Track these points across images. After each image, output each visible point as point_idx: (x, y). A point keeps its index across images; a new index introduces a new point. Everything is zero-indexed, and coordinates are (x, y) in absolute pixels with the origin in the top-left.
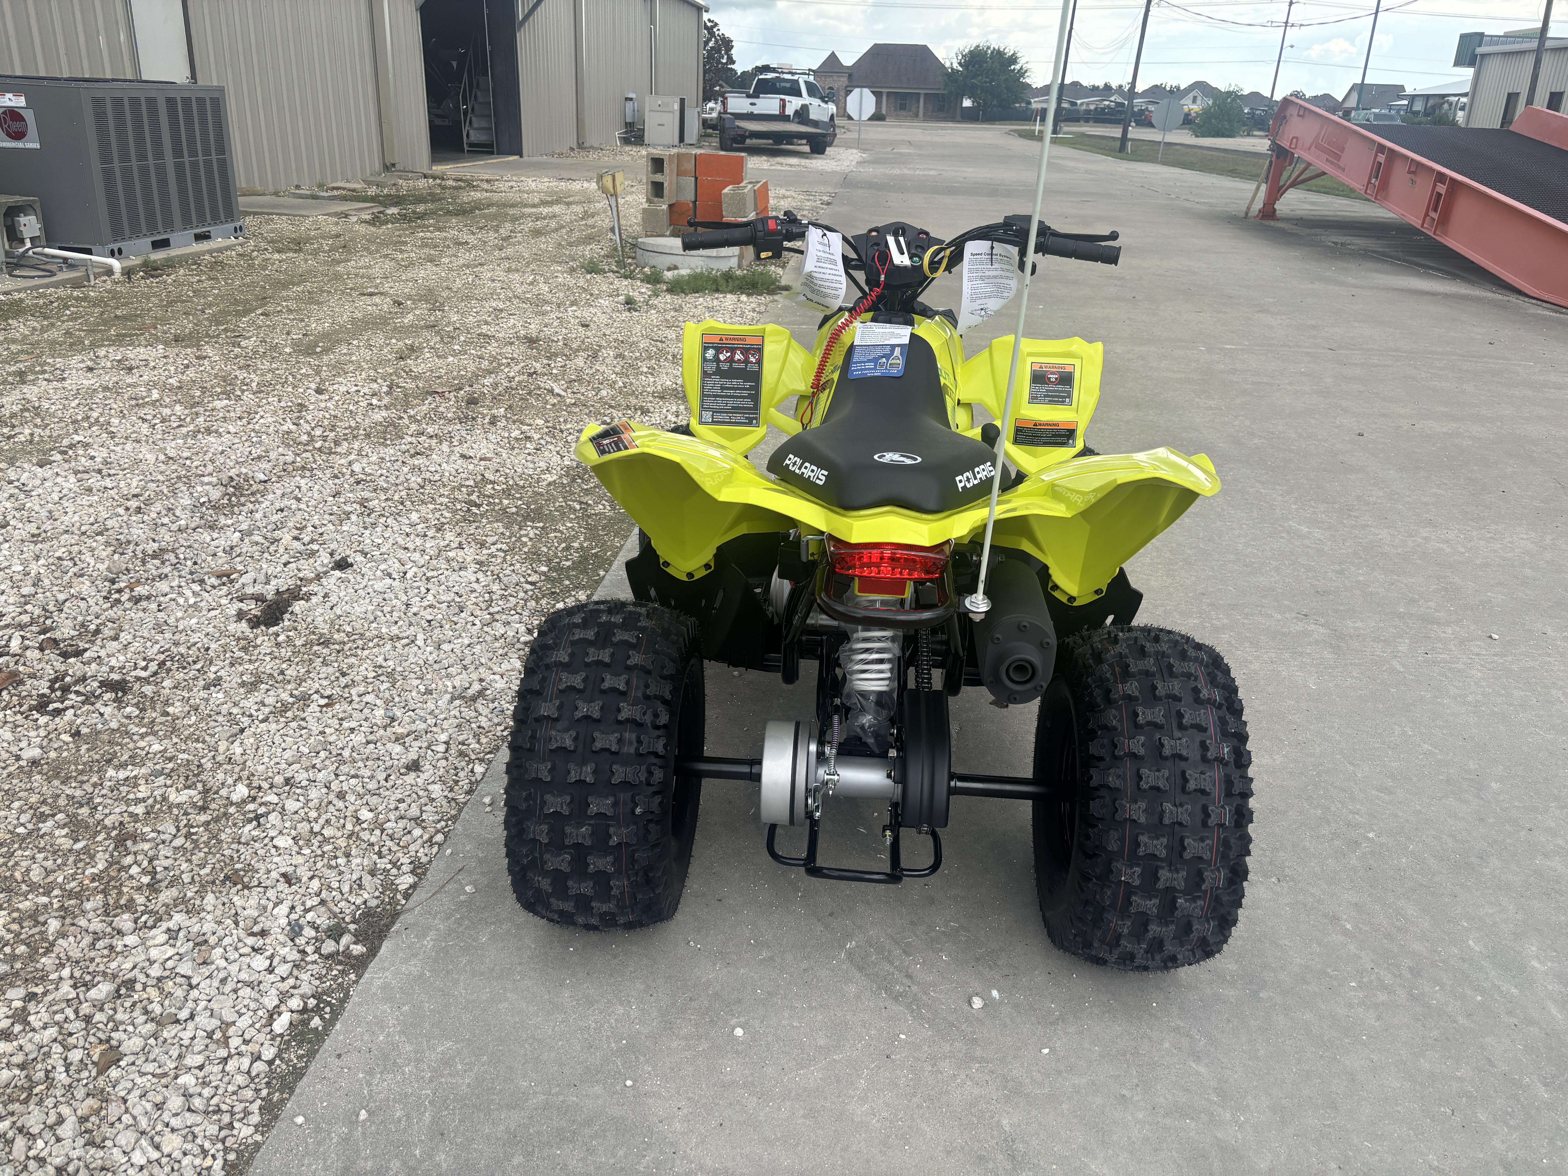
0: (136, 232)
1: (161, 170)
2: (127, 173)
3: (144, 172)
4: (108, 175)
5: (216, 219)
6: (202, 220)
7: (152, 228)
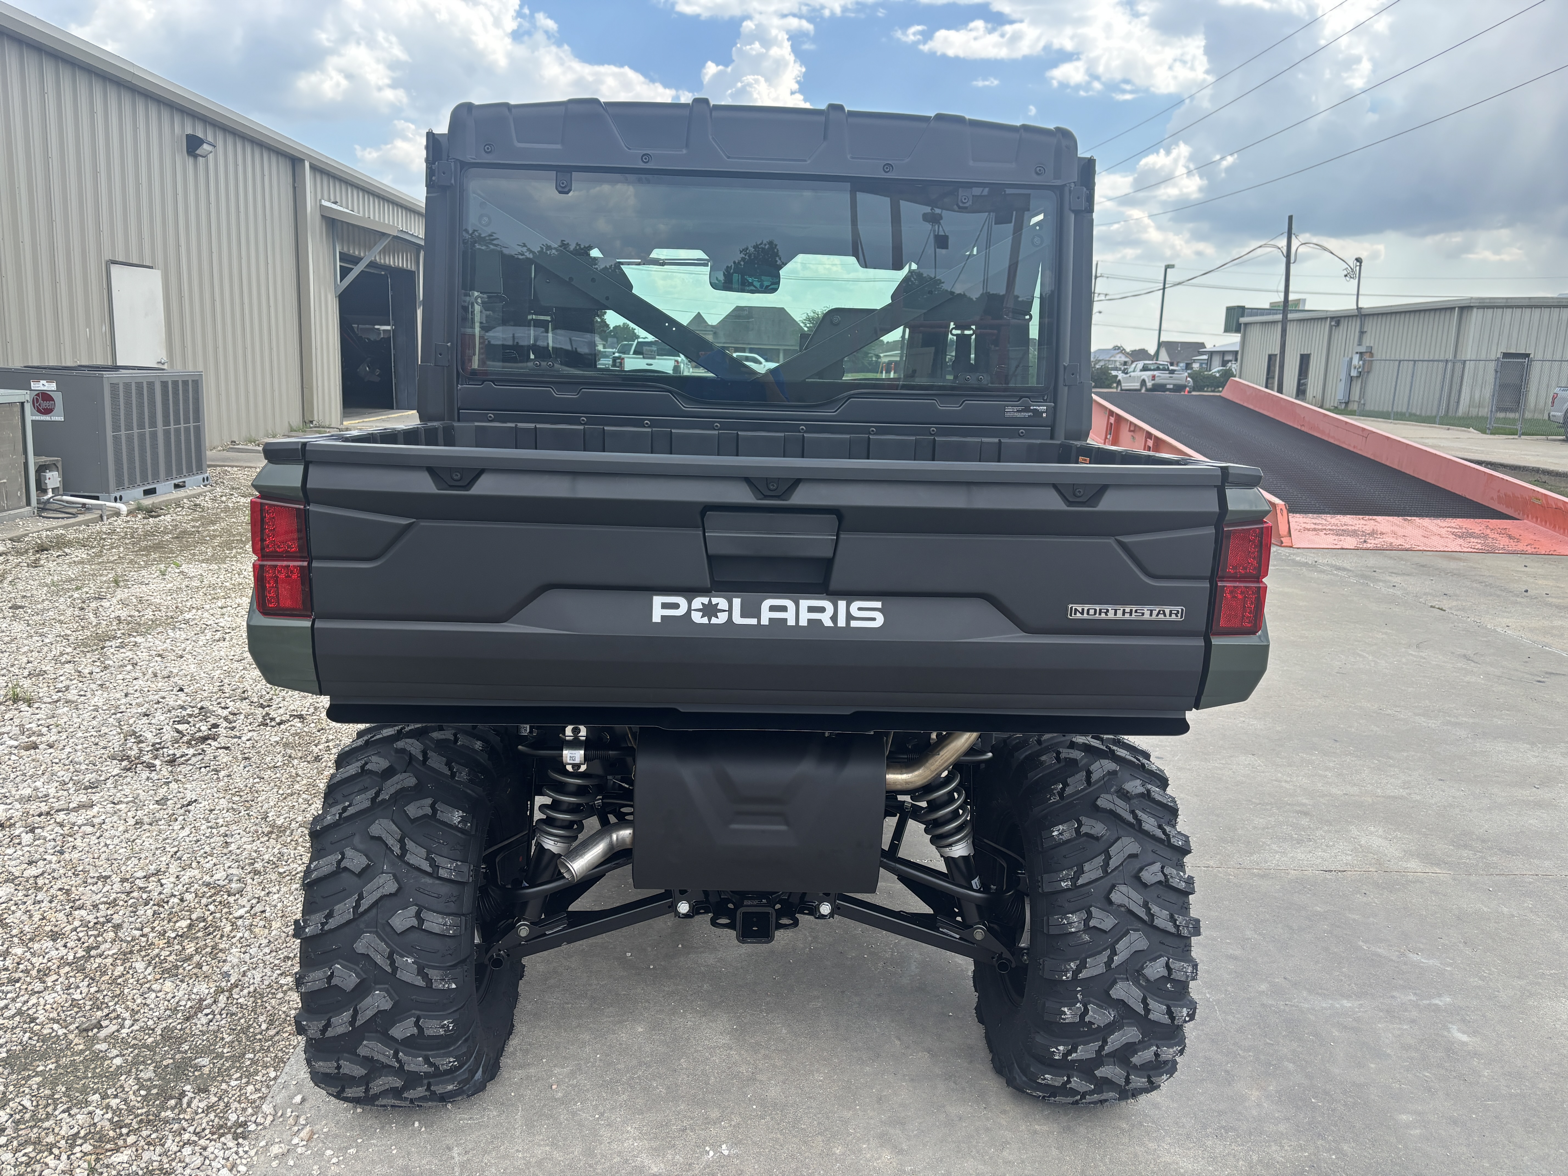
0: (133, 484)
1: (154, 435)
2: (130, 438)
3: (142, 437)
4: (117, 440)
5: (190, 472)
6: (180, 473)
7: (144, 479)
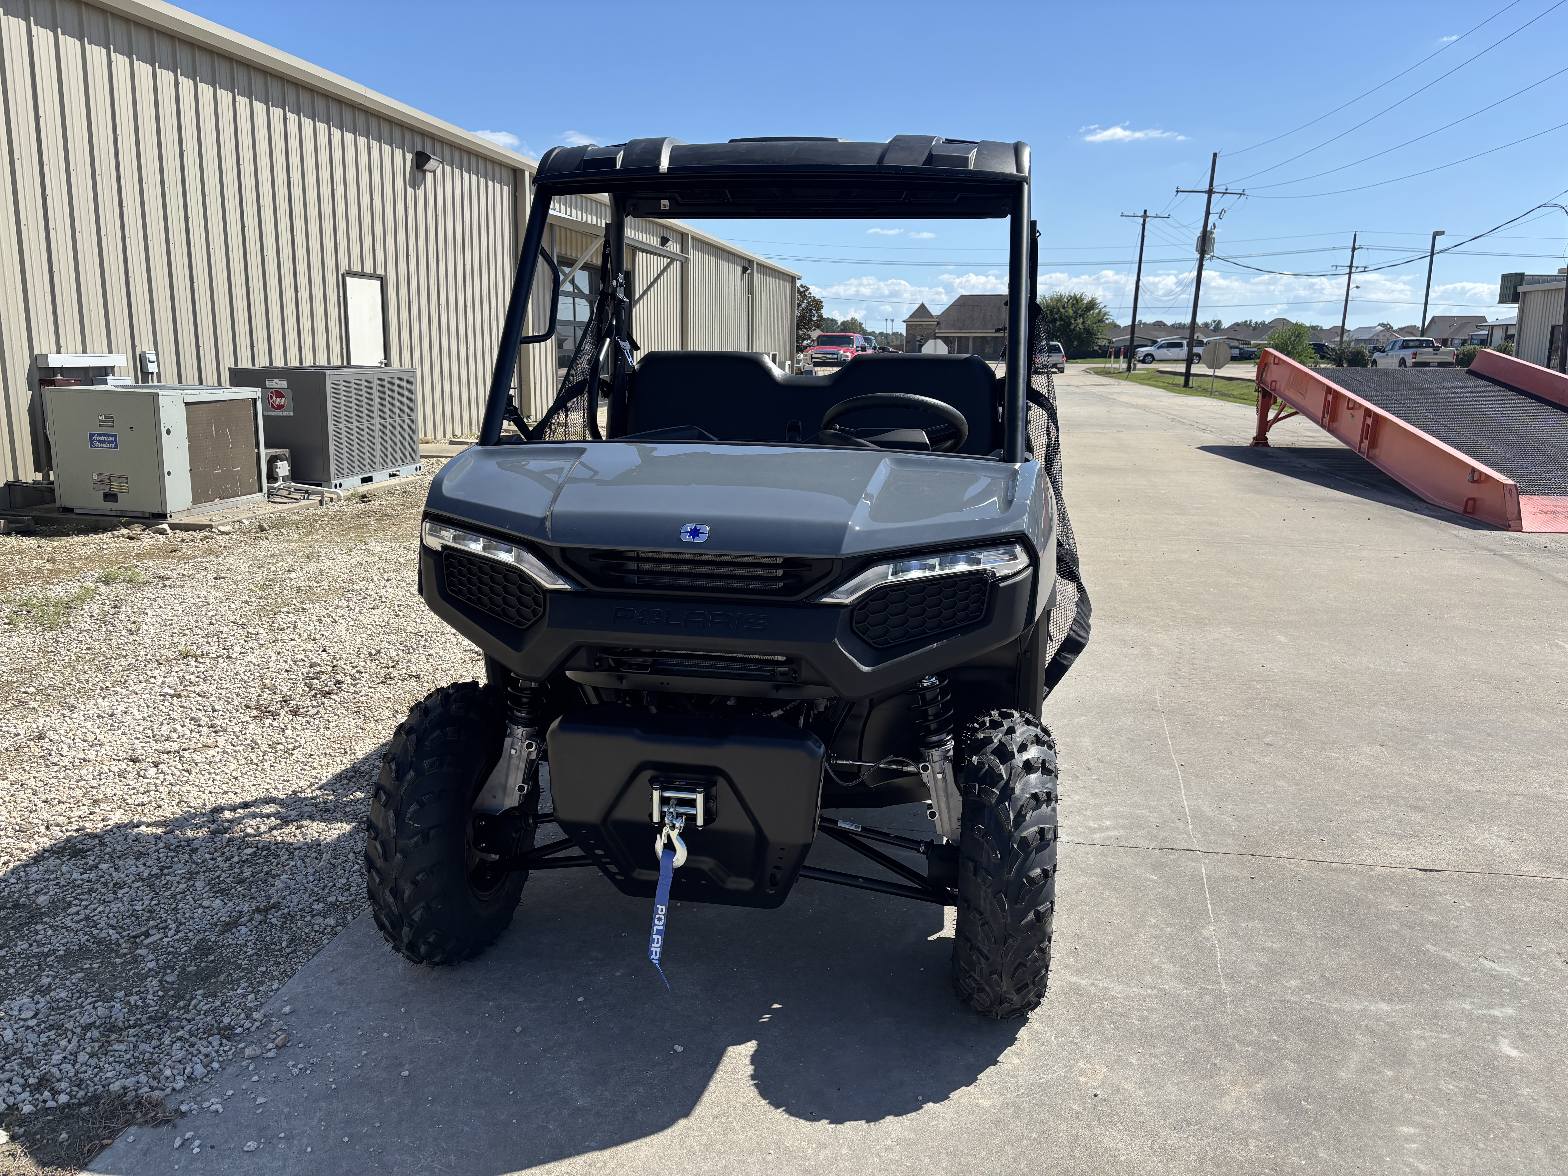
0: (351, 473)
1: (371, 428)
2: (349, 431)
3: (360, 429)
4: (338, 433)
5: (404, 462)
6: (394, 463)
7: (362, 468)
